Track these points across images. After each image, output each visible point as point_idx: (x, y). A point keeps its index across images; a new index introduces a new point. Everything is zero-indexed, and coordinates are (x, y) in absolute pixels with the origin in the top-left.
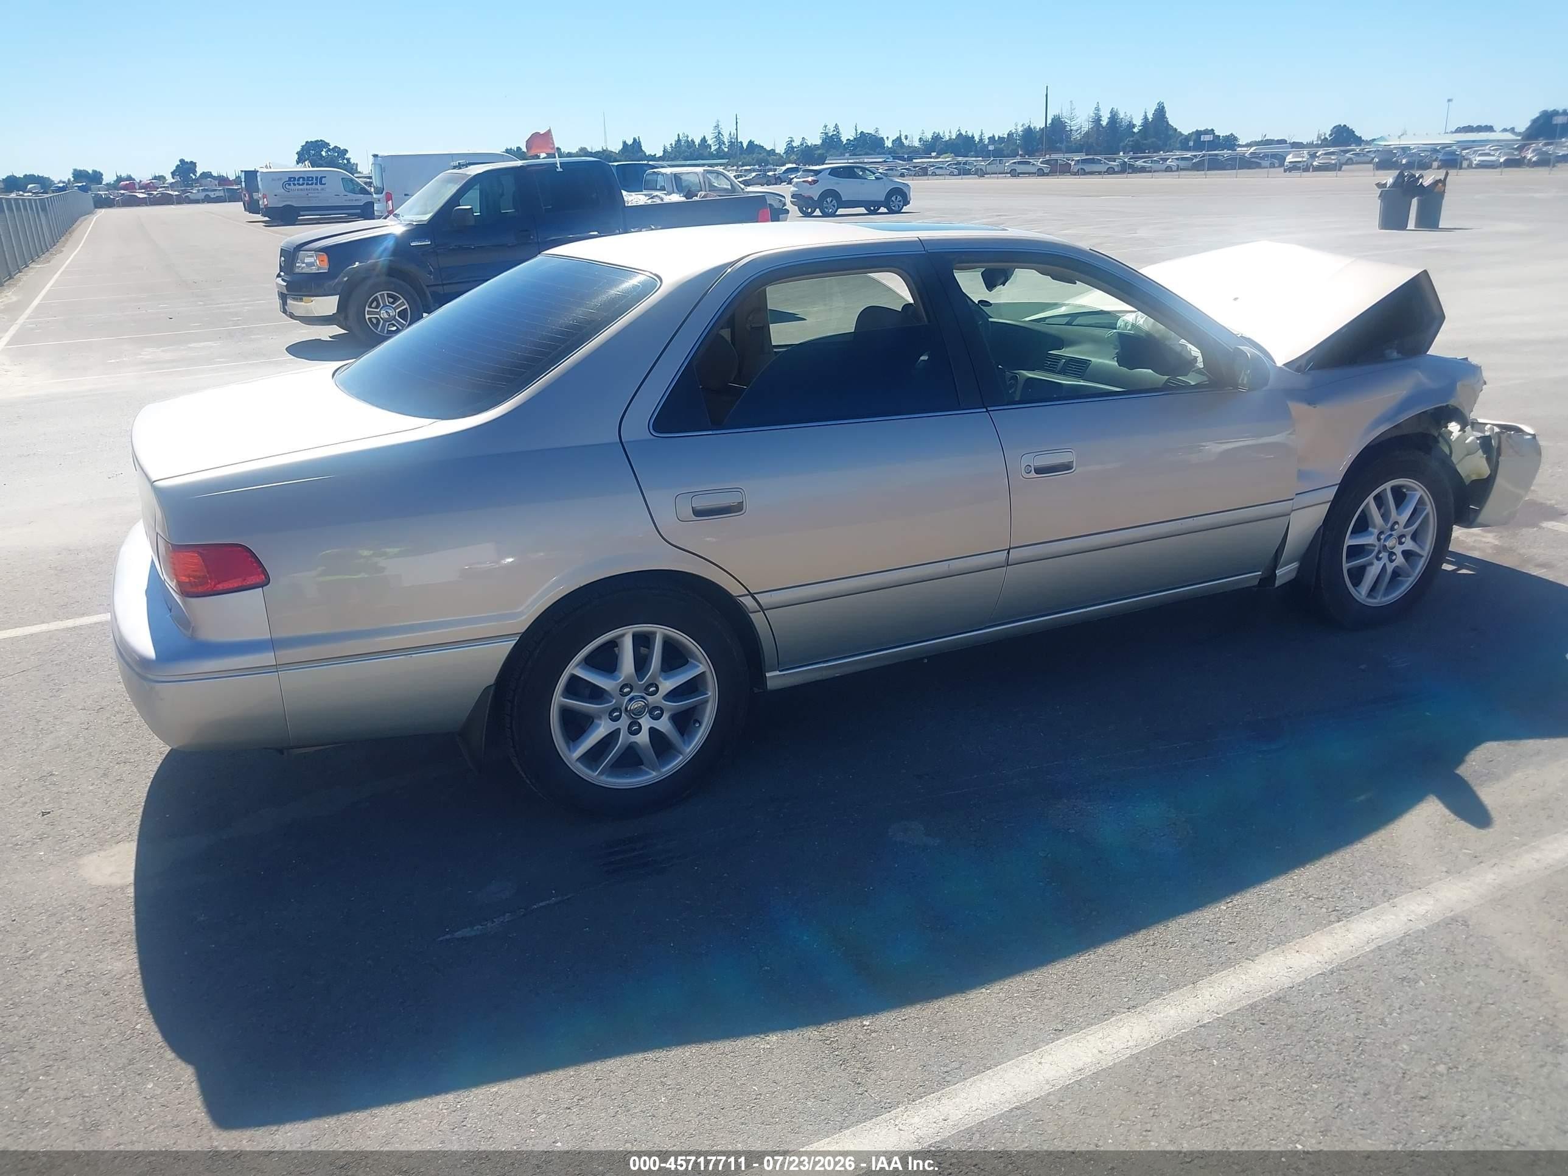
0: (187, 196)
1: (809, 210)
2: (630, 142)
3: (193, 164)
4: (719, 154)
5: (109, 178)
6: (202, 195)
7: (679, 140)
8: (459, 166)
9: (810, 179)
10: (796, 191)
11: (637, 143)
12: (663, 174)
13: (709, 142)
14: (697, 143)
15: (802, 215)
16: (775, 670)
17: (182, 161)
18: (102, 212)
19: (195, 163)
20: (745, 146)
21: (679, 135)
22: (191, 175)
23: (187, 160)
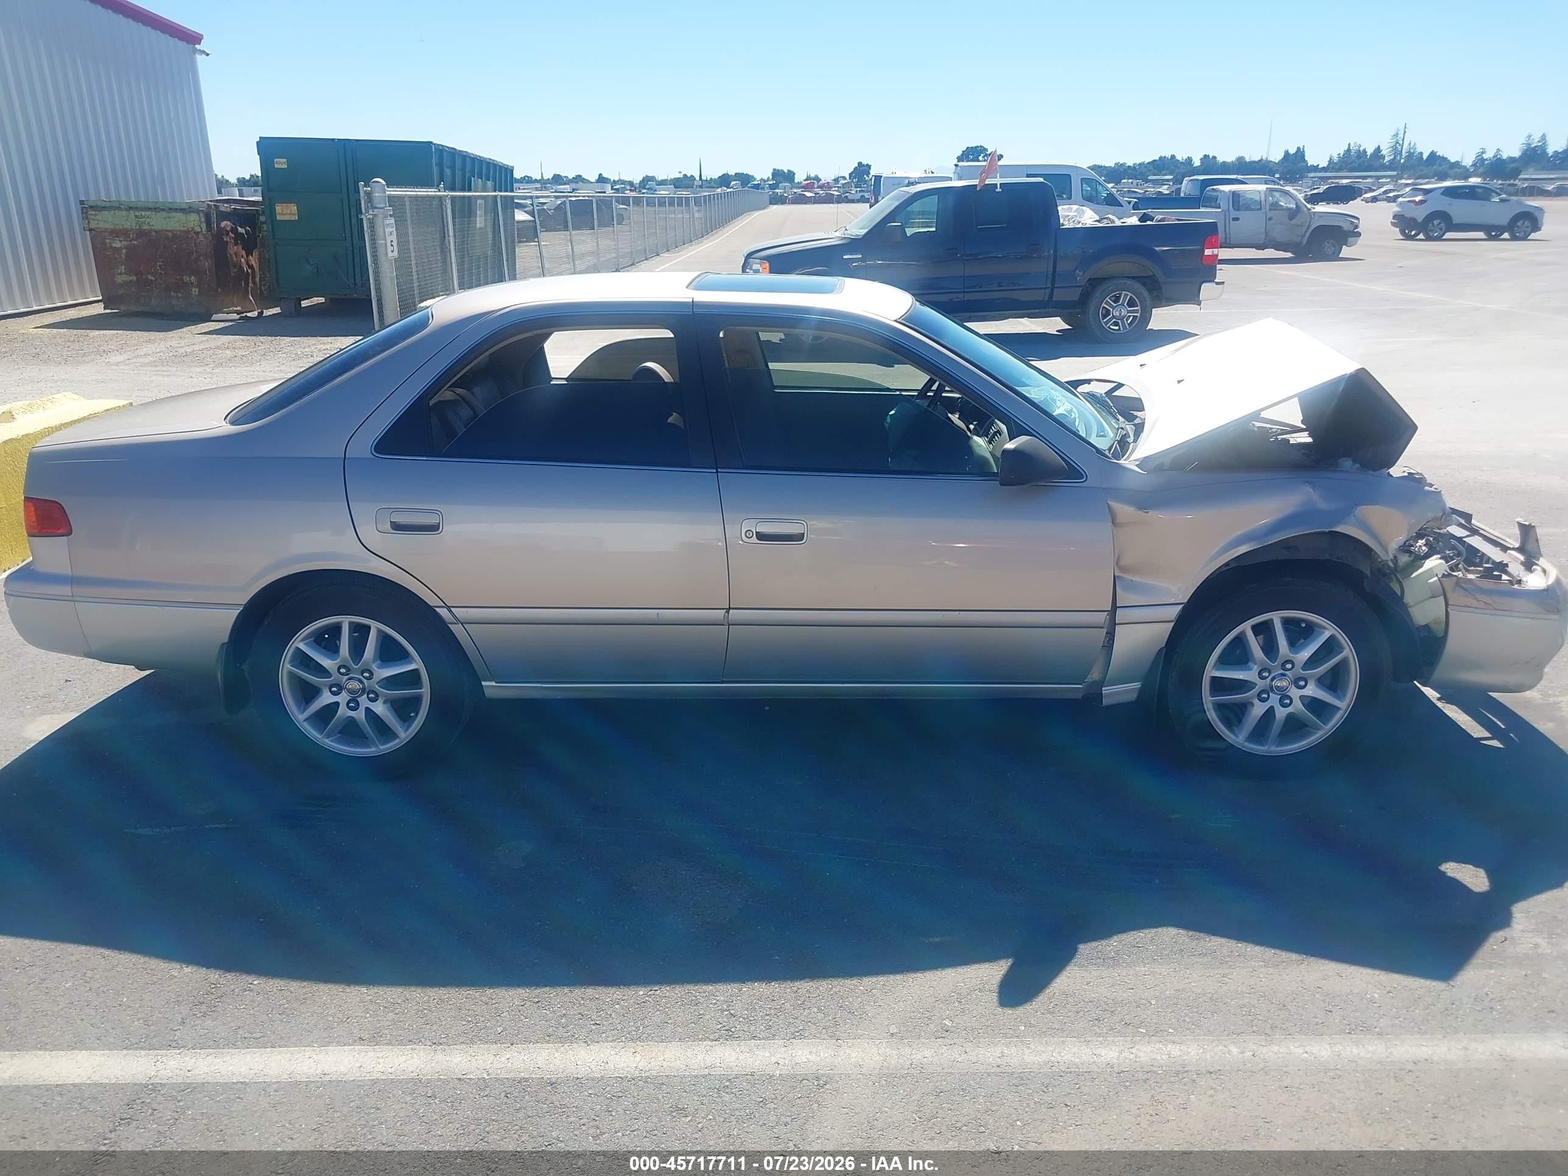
0: (846, 196)
1: (1413, 233)
2: (1292, 151)
3: (869, 166)
4: (1393, 165)
5: (799, 178)
6: (858, 196)
7: (1349, 150)
8: (908, 185)
9: (1418, 199)
10: (1399, 211)
11: (1300, 154)
12: (1221, 191)
13: (1384, 152)
14: (1369, 154)
15: (1403, 238)
16: (491, 681)
17: (860, 164)
18: (775, 208)
19: (870, 166)
20: (1425, 157)
21: (1349, 144)
22: (865, 176)
23: (864, 163)
